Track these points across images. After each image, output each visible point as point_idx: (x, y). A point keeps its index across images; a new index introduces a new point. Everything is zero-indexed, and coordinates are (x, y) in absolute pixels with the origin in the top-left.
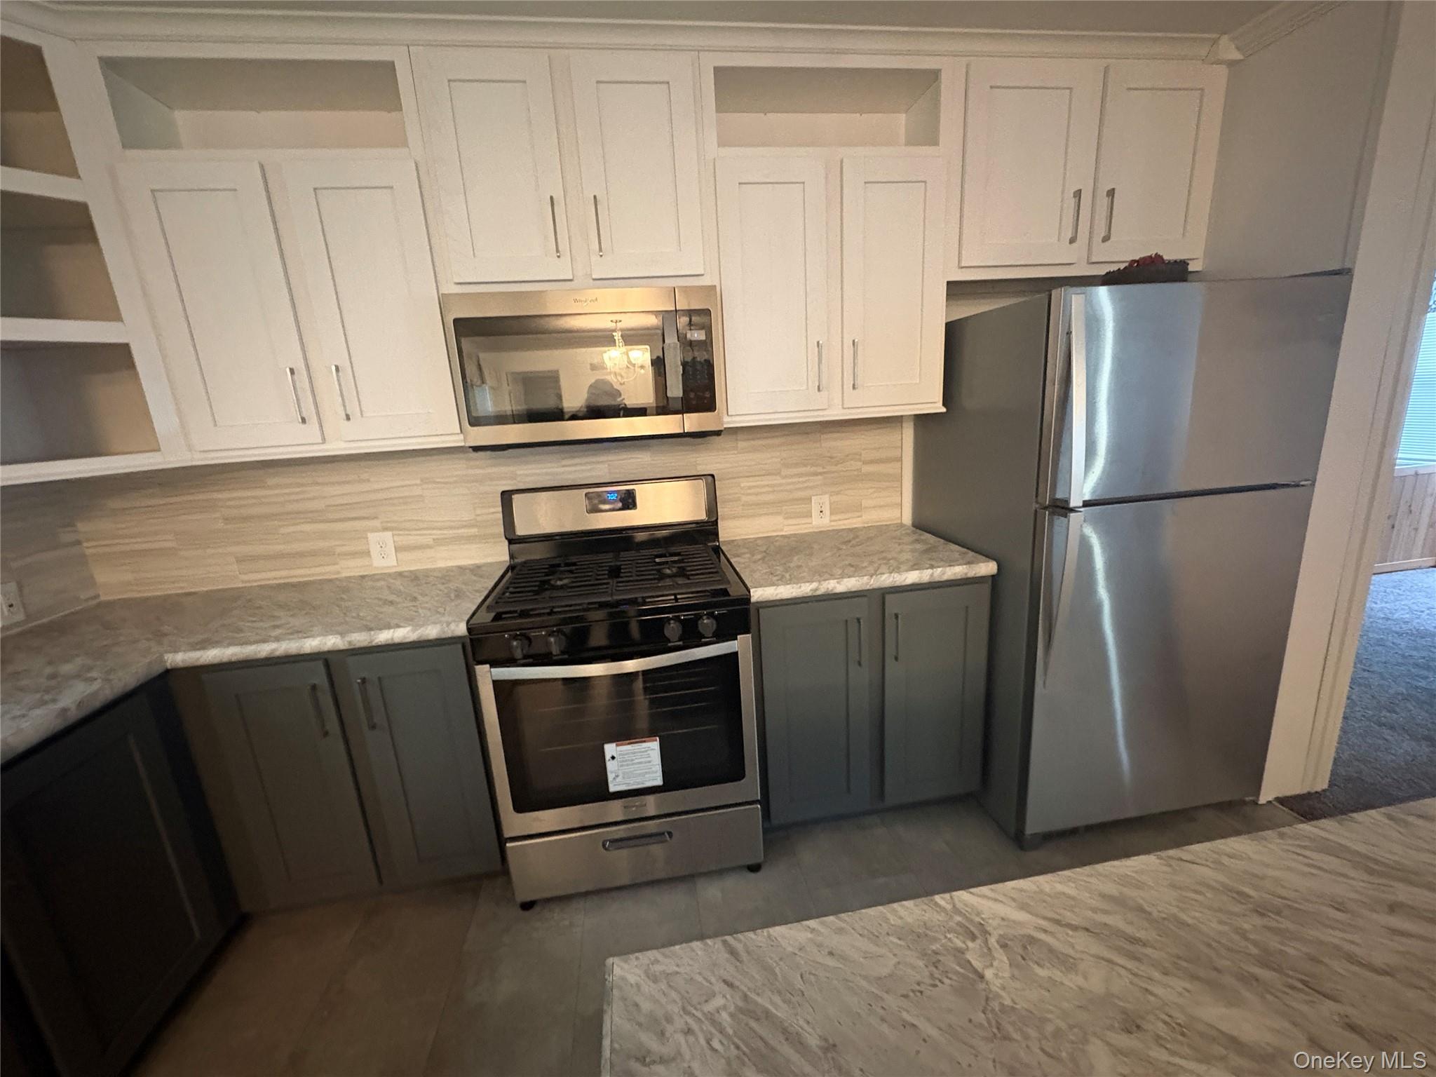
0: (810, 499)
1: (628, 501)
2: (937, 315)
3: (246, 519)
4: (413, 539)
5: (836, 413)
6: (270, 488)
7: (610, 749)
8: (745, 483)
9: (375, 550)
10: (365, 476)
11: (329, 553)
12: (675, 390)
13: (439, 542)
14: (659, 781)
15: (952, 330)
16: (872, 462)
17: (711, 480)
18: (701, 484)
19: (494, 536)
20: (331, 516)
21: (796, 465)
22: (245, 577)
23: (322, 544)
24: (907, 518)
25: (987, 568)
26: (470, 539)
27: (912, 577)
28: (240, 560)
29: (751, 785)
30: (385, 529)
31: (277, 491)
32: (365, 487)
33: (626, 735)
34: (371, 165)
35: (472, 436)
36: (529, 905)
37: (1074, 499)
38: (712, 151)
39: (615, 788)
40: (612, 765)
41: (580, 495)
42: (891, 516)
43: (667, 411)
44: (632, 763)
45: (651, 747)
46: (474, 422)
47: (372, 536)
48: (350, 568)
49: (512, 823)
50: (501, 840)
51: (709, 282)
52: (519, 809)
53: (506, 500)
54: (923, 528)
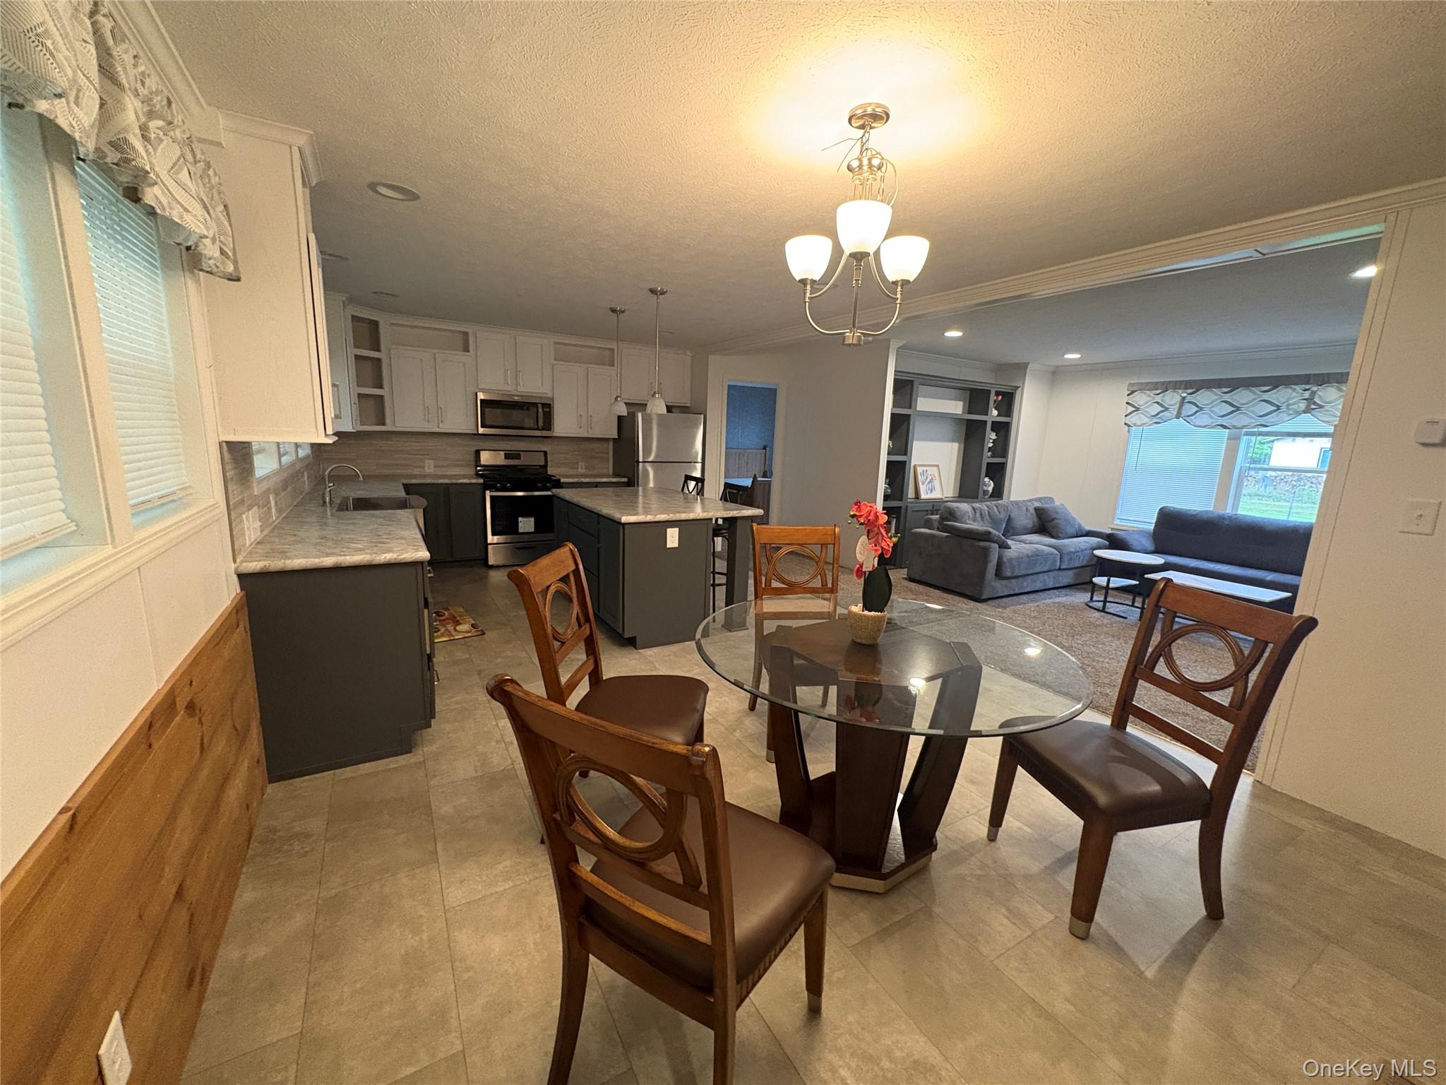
0: (577, 463)
4: (440, 464)
5: (586, 435)
7: (520, 519)
8: (555, 456)
9: (426, 466)
10: (426, 441)
11: (411, 466)
12: (541, 424)
14: (534, 530)
16: (601, 453)
17: (545, 453)
18: (542, 454)
19: (471, 465)
20: (413, 453)
21: (573, 452)
23: (408, 462)
24: (611, 472)
25: (627, 479)
26: (460, 465)
28: (378, 465)
29: (555, 534)
30: (430, 460)
32: (428, 444)
33: (527, 515)
34: (460, 357)
35: (481, 430)
36: (492, 567)
37: (641, 460)
38: (553, 362)
39: (520, 531)
40: (520, 524)
41: (502, 453)
42: (605, 471)
43: (538, 429)
44: (526, 525)
45: (532, 520)
46: (482, 427)
47: (426, 461)
48: (416, 471)
49: (491, 538)
50: (486, 544)
51: (550, 395)
52: (493, 534)
53: (477, 453)
54: (616, 475)
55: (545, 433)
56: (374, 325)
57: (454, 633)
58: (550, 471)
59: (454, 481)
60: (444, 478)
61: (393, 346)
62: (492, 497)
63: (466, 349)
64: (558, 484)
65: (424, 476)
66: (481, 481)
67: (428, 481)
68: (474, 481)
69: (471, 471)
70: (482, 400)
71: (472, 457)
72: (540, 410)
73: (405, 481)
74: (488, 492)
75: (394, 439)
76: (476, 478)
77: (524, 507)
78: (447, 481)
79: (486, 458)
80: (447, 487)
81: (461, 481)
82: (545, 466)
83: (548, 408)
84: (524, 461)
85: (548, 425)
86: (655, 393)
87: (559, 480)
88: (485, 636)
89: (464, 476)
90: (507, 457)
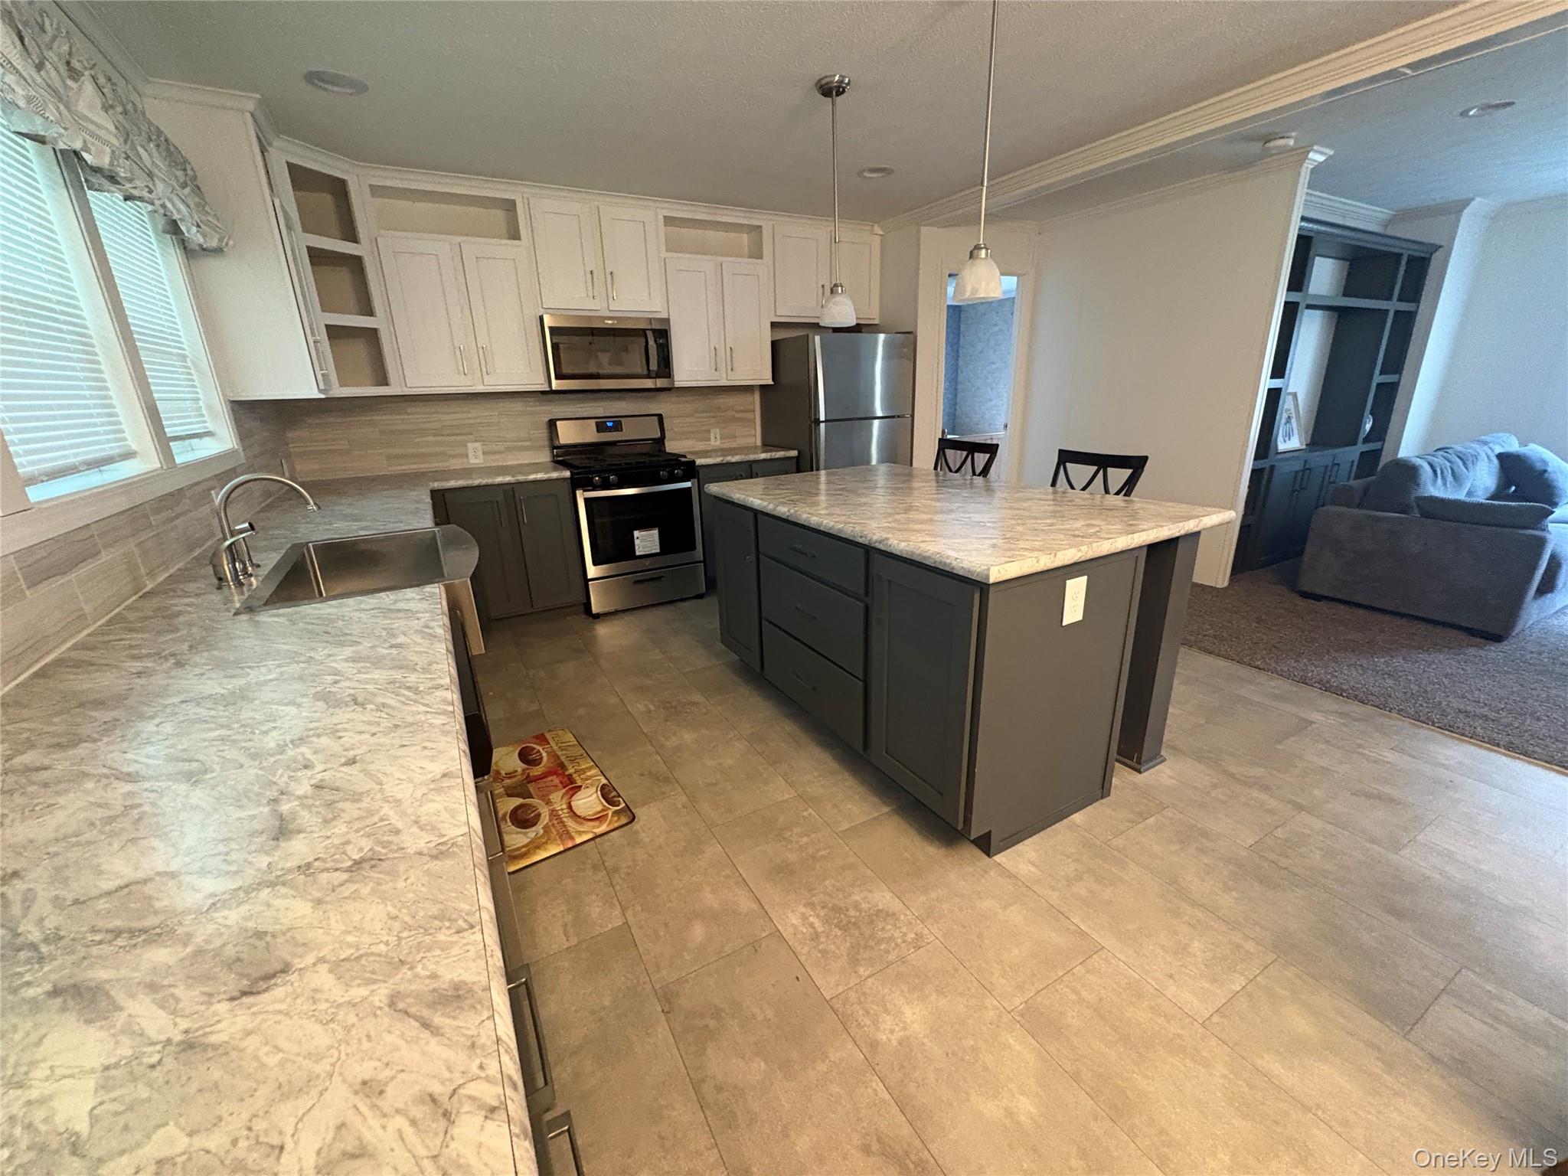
0: (709, 431)
1: (617, 427)
2: (767, 337)
3: (392, 432)
4: (493, 447)
5: (723, 382)
6: (409, 414)
7: (636, 533)
8: (676, 421)
9: (471, 454)
10: (465, 409)
11: (443, 454)
12: (654, 366)
13: (509, 449)
14: (658, 551)
15: (774, 344)
16: (741, 411)
17: (660, 417)
18: (656, 418)
19: (544, 447)
20: (444, 433)
21: (702, 412)
22: (393, 468)
23: (438, 449)
24: (759, 443)
25: (794, 453)
26: (527, 448)
27: (763, 456)
28: (389, 457)
29: (699, 553)
30: (476, 441)
31: (416, 416)
32: (469, 415)
33: (645, 526)
34: (505, 248)
35: (556, 384)
36: (597, 616)
37: (822, 418)
38: (664, 254)
39: (638, 553)
40: (637, 542)
41: (593, 423)
42: (750, 441)
43: (648, 377)
44: (646, 541)
45: (655, 532)
46: (557, 378)
47: (469, 445)
48: (455, 464)
49: (592, 571)
50: (586, 581)
51: (664, 315)
52: (595, 564)
53: (552, 424)
54: (767, 445)
55: (660, 383)
56: (339, 189)
57: (571, 824)
58: (672, 446)
59: (521, 478)
60: (504, 474)
61: (383, 232)
62: (586, 500)
63: (515, 235)
64: (690, 470)
65: (469, 472)
66: (567, 474)
67: (477, 482)
68: (555, 475)
69: (545, 457)
70: (551, 328)
71: (543, 433)
72: (651, 343)
73: (436, 485)
74: (579, 493)
75: (409, 410)
76: (555, 470)
77: (639, 513)
78: (508, 479)
79: (568, 433)
80: (510, 489)
81: (532, 477)
82: (660, 441)
83: (662, 334)
84: (630, 432)
85: (665, 367)
86: (977, 248)
87: (694, 462)
88: (636, 826)
89: (536, 467)
90: (601, 427)
